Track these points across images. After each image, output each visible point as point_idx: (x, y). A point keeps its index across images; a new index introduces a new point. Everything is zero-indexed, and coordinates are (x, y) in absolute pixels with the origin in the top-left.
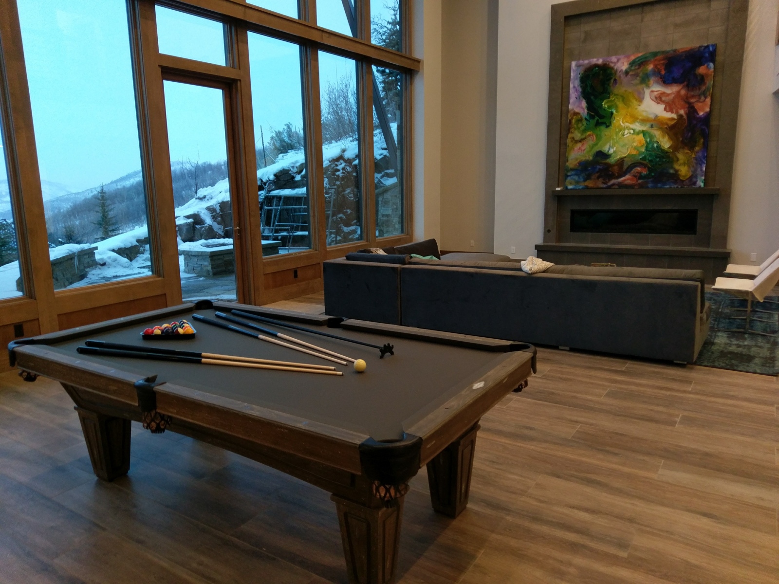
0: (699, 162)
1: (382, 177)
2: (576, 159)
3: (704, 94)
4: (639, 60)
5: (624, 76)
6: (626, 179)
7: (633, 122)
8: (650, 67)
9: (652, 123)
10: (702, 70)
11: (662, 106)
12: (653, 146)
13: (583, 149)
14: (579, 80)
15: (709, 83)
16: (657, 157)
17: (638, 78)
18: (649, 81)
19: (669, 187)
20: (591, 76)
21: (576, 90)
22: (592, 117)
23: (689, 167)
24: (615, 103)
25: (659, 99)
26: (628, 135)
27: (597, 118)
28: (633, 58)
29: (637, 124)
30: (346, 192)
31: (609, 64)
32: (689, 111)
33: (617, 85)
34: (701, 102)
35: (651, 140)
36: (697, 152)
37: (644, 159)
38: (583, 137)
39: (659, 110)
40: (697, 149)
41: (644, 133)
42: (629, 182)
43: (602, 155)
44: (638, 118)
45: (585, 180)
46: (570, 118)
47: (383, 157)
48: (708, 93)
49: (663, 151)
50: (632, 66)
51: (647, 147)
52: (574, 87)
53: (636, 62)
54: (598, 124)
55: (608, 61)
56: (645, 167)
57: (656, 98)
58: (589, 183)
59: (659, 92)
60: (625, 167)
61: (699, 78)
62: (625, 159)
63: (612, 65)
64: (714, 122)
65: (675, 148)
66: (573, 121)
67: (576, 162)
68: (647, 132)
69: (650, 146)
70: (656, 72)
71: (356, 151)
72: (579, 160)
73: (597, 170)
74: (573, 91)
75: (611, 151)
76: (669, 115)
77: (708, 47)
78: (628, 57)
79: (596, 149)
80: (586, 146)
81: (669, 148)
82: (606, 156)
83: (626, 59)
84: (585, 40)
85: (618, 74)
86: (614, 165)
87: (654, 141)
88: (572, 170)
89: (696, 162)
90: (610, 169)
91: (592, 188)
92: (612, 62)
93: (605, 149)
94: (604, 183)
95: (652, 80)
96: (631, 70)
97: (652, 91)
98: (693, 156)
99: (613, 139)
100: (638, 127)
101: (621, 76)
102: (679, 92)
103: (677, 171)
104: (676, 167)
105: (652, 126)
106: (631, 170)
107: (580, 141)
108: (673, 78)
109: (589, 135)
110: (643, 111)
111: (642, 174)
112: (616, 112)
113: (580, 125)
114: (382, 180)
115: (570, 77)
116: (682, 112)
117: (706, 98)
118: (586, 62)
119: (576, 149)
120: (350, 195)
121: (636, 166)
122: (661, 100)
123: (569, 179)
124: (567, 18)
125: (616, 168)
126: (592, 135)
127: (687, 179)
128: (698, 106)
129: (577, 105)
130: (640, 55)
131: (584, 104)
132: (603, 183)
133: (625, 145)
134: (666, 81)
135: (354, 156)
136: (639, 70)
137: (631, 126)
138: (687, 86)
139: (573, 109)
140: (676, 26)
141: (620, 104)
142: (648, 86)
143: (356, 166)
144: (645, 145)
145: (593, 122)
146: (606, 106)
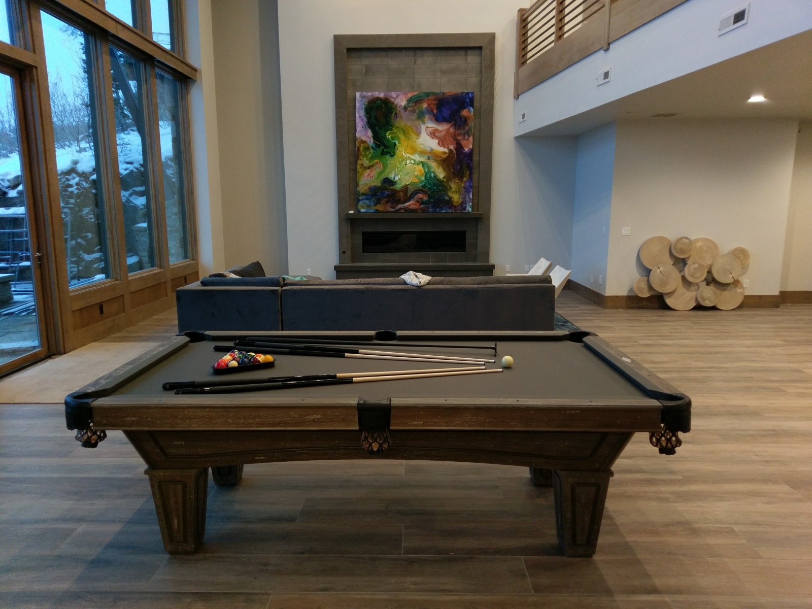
0: (467, 190)
1: (131, 195)
2: (367, 185)
3: (468, 133)
4: (415, 98)
5: (403, 111)
6: (411, 204)
7: (413, 154)
8: (425, 105)
9: (428, 155)
10: (465, 113)
11: (436, 141)
12: (430, 176)
13: (372, 175)
14: (364, 110)
15: (471, 124)
16: (434, 186)
17: (415, 114)
18: (424, 118)
19: (445, 212)
20: (374, 108)
21: (362, 120)
22: (378, 146)
23: (460, 194)
24: (397, 136)
25: (433, 134)
26: (410, 164)
27: (382, 148)
28: (410, 95)
29: (417, 155)
30: (84, 212)
31: (389, 99)
32: (457, 147)
33: (398, 119)
34: (466, 140)
35: (429, 170)
36: (465, 182)
37: (424, 186)
38: (371, 164)
39: (432, 144)
40: (465, 179)
41: (423, 164)
42: (413, 207)
43: (388, 182)
44: (416, 150)
45: (375, 205)
46: (357, 145)
47: (129, 172)
48: (470, 133)
49: (439, 180)
50: (409, 103)
51: (426, 176)
52: (360, 117)
53: (413, 99)
54: (384, 153)
55: (389, 96)
56: (425, 194)
57: (431, 133)
58: (380, 207)
59: (433, 129)
60: (409, 194)
61: (463, 119)
62: (409, 186)
63: (393, 100)
64: (475, 158)
65: (448, 178)
66: (361, 149)
67: (366, 187)
68: (425, 163)
69: (428, 176)
70: (430, 111)
71: (93, 163)
72: (369, 185)
73: (385, 195)
74: (359, 120)
75: (397, 179)
76: (442, 149)
77: (468, 93)
78: (406, 94)
79: (383, 176)
80: (375, 172)
81: (443, 178)
82: (393, 183)
83: (404, 96)
84: (367, 73)
85: (398, 109)
86: (400, 192)
87: (431, 171)
88: (363, 194)
89: (465, 190)
90: (397, 195)
91: (382, 212)
92: (392, 97)
93: (391, 176)
94: (393, 208)
95: (427, 117)
96: (409, 106)
97: (427, 127)
98: (463, 185)
99: (398, 168)
100: (417, 158)
101: (401, 110)
102: (448, 130)
103: (451, 198)
104: (450, 194)
105: (429, 159)
106: (414, 196)
107: (369, 168)
108: (443, 117)
109: (376, 163)
110: (421, 144)
111: (424, 200)
112: (398, 143)
113: (368, 153)
114: (131, 199)
115: (355, 106)
116: (452, 147)
117: (469, 136)
118: (369, 94)
119: (365, 175)
120: (90, 216)
121: (418, 193)
122: (435, 136)
123: (361, 203)
124: (349, 50)
125: (401, 193)
126: (379, 163)
127: (458, 205)
128: (463, 143)
129: (364, 134)
130: (415, 93)
131: (370, 133)
132: (391, 207)
133: (407, 174)
134: (438, 119)
135: (91, 170)
136: (415, 108)
137: (412, 157)
138: (455, 125)
139: (360, 138)
140: (443, 72)
141: (402, 137)
142: (424, 123)
143: (94, 181)
144: (424, 175)
145: (379, 151)
146: (389, 137)
